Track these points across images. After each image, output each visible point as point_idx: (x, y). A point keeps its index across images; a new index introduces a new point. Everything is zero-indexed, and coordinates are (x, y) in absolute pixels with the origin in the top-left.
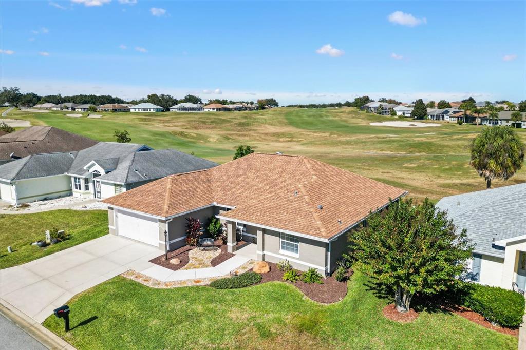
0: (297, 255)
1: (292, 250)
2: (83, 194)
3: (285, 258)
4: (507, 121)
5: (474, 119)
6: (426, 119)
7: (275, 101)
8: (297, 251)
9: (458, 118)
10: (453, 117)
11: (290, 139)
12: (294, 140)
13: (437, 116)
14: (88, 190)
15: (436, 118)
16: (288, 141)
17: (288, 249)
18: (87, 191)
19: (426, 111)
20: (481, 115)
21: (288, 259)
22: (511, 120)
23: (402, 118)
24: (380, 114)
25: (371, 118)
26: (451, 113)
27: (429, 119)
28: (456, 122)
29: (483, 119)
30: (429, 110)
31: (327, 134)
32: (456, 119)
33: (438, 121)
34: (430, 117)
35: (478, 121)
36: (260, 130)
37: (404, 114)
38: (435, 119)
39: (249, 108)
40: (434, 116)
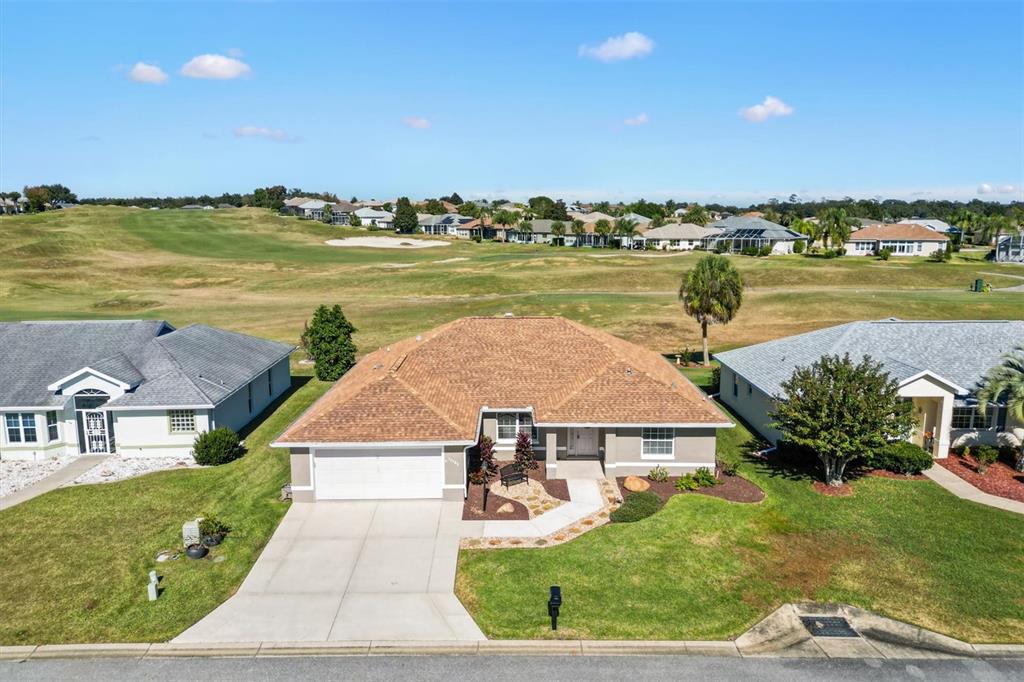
0: (671, 457)
1: (661, 451)
2: (46, 449)
3: (656, 465)
4: (545, 235)
5: (494, 232)
6: (417, 232)
7: (67, 191)
8: (669, 451)
9: (471, 230)
10: (463, 230)
11: (199, 280)
12: (210, 280)
13: (435, 226)
14: (56, 437)
15: (435, 230)
16: (196, 286)
17: (653, 451)
18: (54, 442)
19: (416, 218)
20: (507, 227)
21: (661, 465)
22: (553, 233)
23: (373, 230)
24: (329, 222)
25: (316, 230)
26: (456, 222)
27: (422, 233)
28: (468, 237)
29: (509, 233)
30: (421, 217)
31: (270, 267)
32: (468, 232)
33: (437, 236)
34: (423, 229)
35: (501, 235)
36: (98, 262)
37: (373, 222)
38: (433, 232)
39: (9, 207)
40: (430, 227)
